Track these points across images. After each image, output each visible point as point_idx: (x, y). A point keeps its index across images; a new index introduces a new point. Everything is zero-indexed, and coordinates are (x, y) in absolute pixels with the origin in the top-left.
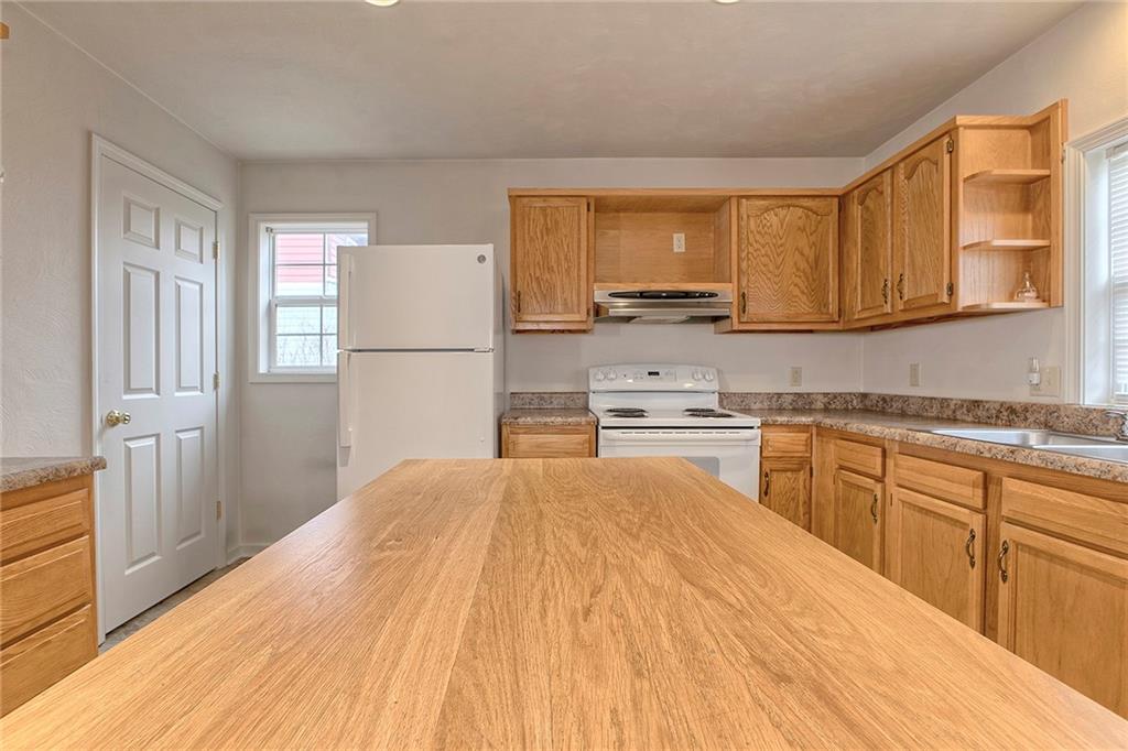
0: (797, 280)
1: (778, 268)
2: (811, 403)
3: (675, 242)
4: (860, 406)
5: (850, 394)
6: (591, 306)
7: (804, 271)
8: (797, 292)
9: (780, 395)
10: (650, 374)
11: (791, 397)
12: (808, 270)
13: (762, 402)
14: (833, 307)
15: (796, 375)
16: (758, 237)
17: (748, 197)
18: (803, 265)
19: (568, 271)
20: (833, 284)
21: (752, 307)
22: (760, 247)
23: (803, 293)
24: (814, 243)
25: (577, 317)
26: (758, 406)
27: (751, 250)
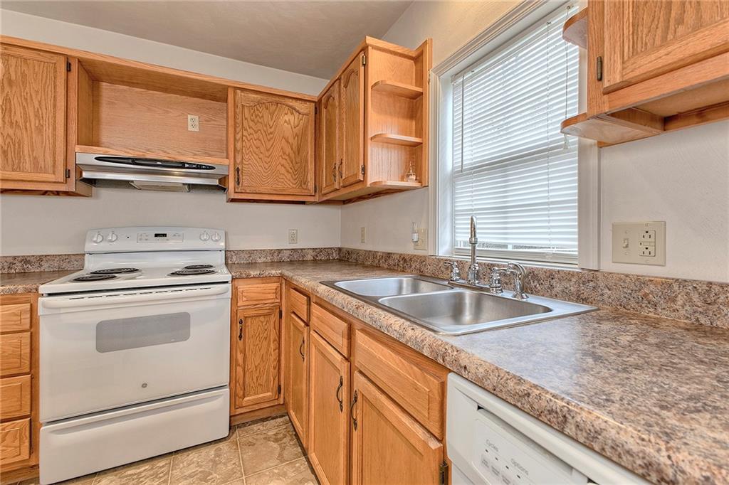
0: (283, 162)
1: (268, 150)
2: (304, 256)
3: (190, 123)
4: (337, 257)
5: (331, 248)
6: (72, 167)
7: (289, 155)
8: (283, 171)
9: (280, 251)
10: (156, 235)
11: (289, 252)
12: (292, 155)
13: (266, 257)
14: (311, 185)
15: (293, 239)
16: (251, 124)
17: (242, 89)
18: (288, 150)
19: (39, 129)
20: (311, 167)
21: (245, 180)
22: (252, 132)
23: (288, 171)
24: (296, 135)
25: (51, 177)
26: (263, 260)
27: (245, 133)
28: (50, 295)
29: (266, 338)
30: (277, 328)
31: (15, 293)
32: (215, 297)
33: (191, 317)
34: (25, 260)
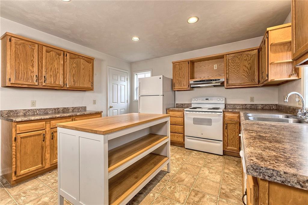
0: (244, 74)
1: (238, 71)
2: (256, 107)
3: (215, 67)
4: (276, 108)
6: (189, 84)
7: (246, 71)
8: (244, 77)
9: (246, 105)
10: (206, 99)
11: (250, 105)
12: (248, 71)
13: (240, 106)
14: (257, 80)
15: (252, 99)
16: (232, 64)
17: (228, 54)
18: (246, 69)
19: (184, 78)
20: (256, 74)
21: (230, 82)
22: (232, 66)
23: (246, 77)
24: (250, 63)
25: (186, 87)
26: (238, 107)
27: (230, 67)
28: (186, 111)
29: (234, 131)
30: (239, 128)
31: (181, 110)
32: (218, 116)
33: (212, 120)
34: (182, 104)
